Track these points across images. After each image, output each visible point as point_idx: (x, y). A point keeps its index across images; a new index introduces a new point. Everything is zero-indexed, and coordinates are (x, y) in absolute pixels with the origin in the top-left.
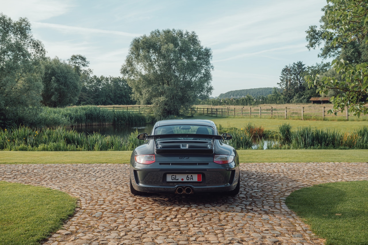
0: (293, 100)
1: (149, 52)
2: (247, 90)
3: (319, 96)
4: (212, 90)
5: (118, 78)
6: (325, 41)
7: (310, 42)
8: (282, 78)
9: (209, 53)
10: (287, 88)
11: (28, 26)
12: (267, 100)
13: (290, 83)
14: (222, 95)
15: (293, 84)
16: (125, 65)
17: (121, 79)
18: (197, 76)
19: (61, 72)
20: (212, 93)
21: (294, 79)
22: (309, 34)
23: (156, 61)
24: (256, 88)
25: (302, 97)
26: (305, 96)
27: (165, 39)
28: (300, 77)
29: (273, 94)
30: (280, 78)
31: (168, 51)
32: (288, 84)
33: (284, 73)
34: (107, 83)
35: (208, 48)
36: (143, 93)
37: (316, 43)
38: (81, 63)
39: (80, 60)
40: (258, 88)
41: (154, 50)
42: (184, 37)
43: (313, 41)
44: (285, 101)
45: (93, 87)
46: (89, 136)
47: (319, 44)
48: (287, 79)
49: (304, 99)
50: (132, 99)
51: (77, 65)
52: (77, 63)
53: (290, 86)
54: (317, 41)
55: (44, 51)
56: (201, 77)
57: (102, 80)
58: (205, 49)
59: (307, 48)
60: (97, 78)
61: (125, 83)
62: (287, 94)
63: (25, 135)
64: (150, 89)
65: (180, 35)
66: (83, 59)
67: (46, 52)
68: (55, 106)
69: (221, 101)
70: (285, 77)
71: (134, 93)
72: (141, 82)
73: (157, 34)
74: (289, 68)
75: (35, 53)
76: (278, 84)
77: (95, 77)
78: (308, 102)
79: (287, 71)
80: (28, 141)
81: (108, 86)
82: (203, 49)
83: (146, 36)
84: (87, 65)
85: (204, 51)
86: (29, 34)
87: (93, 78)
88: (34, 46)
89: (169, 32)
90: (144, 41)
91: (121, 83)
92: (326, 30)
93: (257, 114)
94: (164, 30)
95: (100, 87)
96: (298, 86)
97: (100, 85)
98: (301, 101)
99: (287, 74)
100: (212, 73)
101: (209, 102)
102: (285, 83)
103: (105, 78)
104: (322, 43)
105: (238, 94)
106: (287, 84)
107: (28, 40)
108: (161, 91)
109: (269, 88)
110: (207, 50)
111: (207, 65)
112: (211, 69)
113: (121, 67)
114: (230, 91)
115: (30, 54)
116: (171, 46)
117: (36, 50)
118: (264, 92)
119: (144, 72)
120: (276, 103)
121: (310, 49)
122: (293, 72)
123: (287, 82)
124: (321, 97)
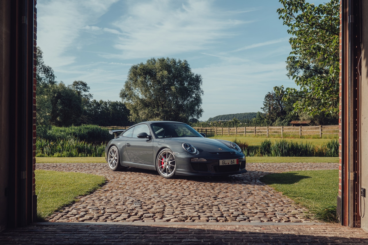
0: (275, 123)
1: (145, 78)
2: (233, 114)
3: (299, 120)
4: (202, 113)
5: (116, 102)
6: (303, 70)
7: (290, 70)
8: (265, 104)
9: (199, 80)
10: (270, 113)
11: (40, 54)
12: (252, 123)
13: (273, 107)
14: (211, 119)
15: (275, 109)
16: (124, 90)
17: (118, 103)
18: (189, 100)
19: (66, 95)
20: (202, 115)
21: (276, 104)
22: (289, 64)
23: (152, 87)
24: (242, 113)
25: (284, 121)
26: (286, 119)
27: (160, 66)
28: (282, 102)
29: (257, 118)
30: (264, 103)
31: (162, 77)
32: (271, 108)
33: (267, 99)
34: (106, 106)
35: (199, 75)
36: (140, 114)
37: (295, 72)
38: (82, 88)
39: (81, 85)
40: (244, 113)
41: (151, 76)
42: (177, 65)
43: (293, 70)
44: (268, 124)
45: (92, 110)
46: (97, 146)
47: (298, 73)
48: (270, 104)
49: (286, 122)
50: (130, 120)
51: (78, 90)
52: (78, 88)
53: (272, 110)
54: (296, 70)
55: (53, 76)
56: (192, 101)
57: (101, 104)
58: (196, 76)
59: (287, 76)
60: (97, 102)
61: (122, 107)
62: (270, 118)
63: (42, 145)
64: (146, 111)
65: (173, 64)
66: (85, 85)
67: (55, 77)
68: (60, 126)
69: (210, 124)
70: (268, 102)
71: (131, 115)
72: (138, 105)
73: (153, 62)
74: (271, 94)
75: (46, 77)
76: (262, 108)
77: (95, 101)
78: (289, 125)
79: (269, 97)
80: (45, 150)
81: (107, 109)
82: (194, 76)
83: (143, 64)
84: (88, 90)
85: (195, 77)
86: (41, 61)
87: (93, 102)
88: (44, 72)
89: (163, 60)
90: (141, 68)
91: (118, 107)
92: (304, 61)
93: (243, 133)
94: (160, 58)
95: (99, 110)
96: (280, 110)
97: (99, 109)
98: (282, 124)
99: (270, 100)
100: (202, 97)
101: (199, 124)
102: (268, 108)
103: (104, 102)
104: (300, 72)
105: (226, 119)
106: (269, 109)
107: (39, 66)
108: (156, 113)
109: (254, 113)
110: (198, 77)
111: (197, 89)
112: (201, 94)
113: (120, 92)
114: (218, 115)
115: (42, 78)
116: (166, 72)
117: (46, 75)
118: (249, 117)
119: (141, 96)
120: (260, 125)
121: (290, 78)
122: (275, 98)
123: (270, 107)
124: (300, 120)
